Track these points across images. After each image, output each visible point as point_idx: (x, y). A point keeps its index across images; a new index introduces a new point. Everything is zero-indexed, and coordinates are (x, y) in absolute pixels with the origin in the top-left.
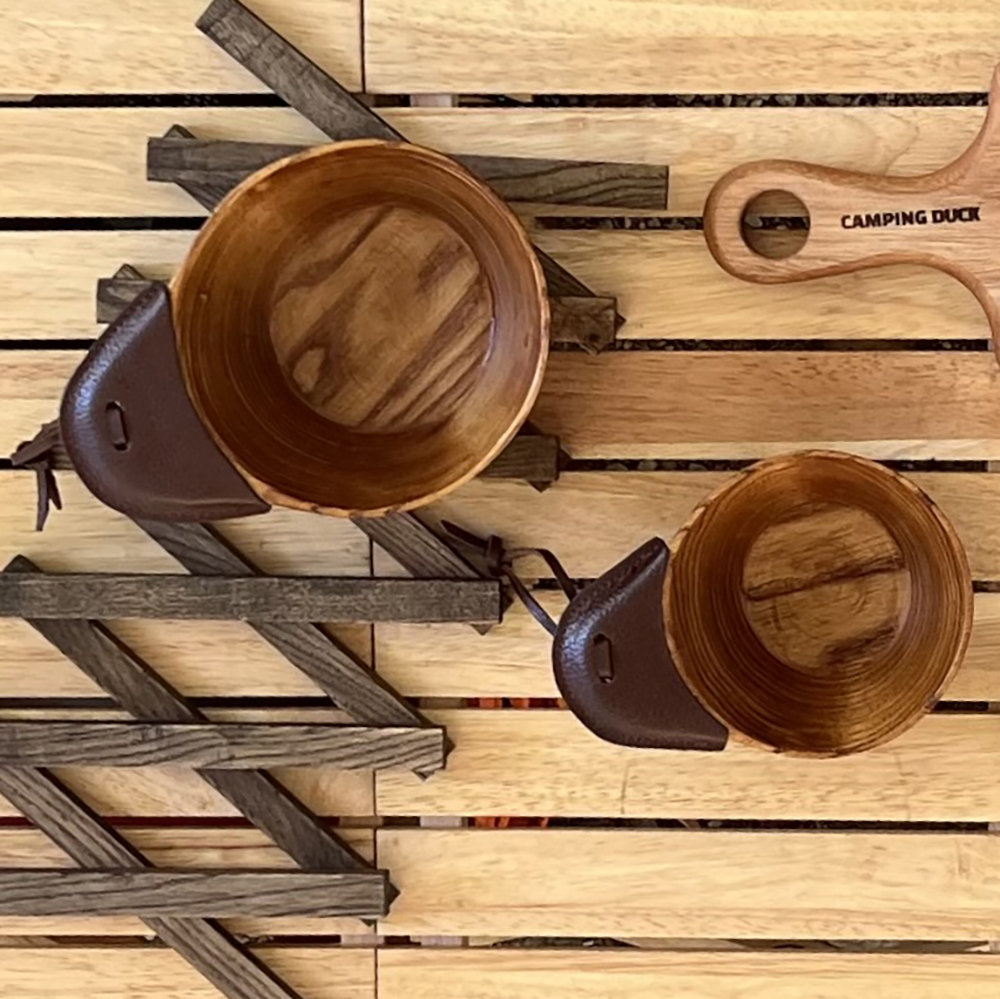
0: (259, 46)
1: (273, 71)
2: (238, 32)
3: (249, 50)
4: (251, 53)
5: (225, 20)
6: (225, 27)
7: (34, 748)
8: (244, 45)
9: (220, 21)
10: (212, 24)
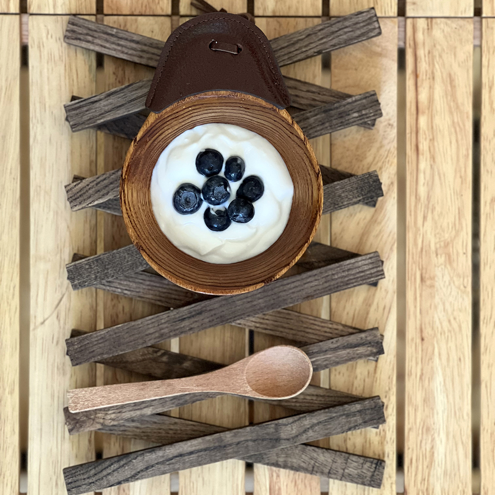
0: (344, 470)
1: (330, 460)
2: (359, 471)
3: (348, 464)
4: (346, 463)
5: (369, 474)
6: (368, 470)
7: (316, 120)
8: (352, 465)
9: (372, 472)
10: (376, 468)
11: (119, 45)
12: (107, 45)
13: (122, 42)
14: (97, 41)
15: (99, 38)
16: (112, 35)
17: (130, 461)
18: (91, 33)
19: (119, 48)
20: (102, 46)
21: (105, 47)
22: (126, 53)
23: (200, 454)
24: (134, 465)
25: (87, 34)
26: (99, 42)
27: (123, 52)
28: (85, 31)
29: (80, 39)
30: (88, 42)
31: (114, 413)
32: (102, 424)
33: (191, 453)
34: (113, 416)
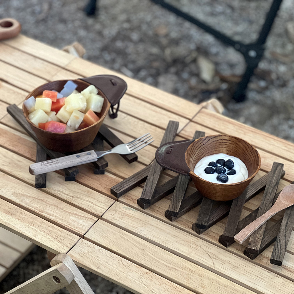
11: (130, 182)
12: (128, 184)
13: (130, 180)
14: (124, 186)
15: (124, 185)
16: (126, 182)
17: (279, 239)
18: (121, 186)
19: (132, 182)
20: (127, 186)
21: (128, 185)
22: (135, 181)
23: (289, 220)
24: (282, 239)
25: (120, 187)
26: (125, 185)
27: (134, 182)
28: (119, 187)
29: (121, 189)
30: (123, 188)
31: (258, 235)
32: (260, 240)
33: (287, 223)
34: (259, 236)
